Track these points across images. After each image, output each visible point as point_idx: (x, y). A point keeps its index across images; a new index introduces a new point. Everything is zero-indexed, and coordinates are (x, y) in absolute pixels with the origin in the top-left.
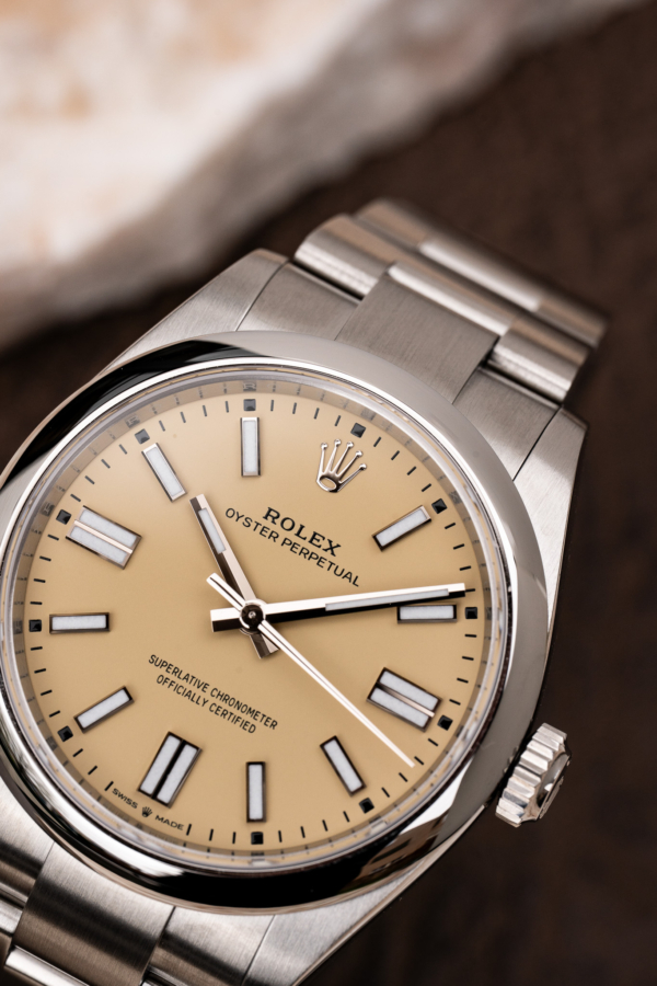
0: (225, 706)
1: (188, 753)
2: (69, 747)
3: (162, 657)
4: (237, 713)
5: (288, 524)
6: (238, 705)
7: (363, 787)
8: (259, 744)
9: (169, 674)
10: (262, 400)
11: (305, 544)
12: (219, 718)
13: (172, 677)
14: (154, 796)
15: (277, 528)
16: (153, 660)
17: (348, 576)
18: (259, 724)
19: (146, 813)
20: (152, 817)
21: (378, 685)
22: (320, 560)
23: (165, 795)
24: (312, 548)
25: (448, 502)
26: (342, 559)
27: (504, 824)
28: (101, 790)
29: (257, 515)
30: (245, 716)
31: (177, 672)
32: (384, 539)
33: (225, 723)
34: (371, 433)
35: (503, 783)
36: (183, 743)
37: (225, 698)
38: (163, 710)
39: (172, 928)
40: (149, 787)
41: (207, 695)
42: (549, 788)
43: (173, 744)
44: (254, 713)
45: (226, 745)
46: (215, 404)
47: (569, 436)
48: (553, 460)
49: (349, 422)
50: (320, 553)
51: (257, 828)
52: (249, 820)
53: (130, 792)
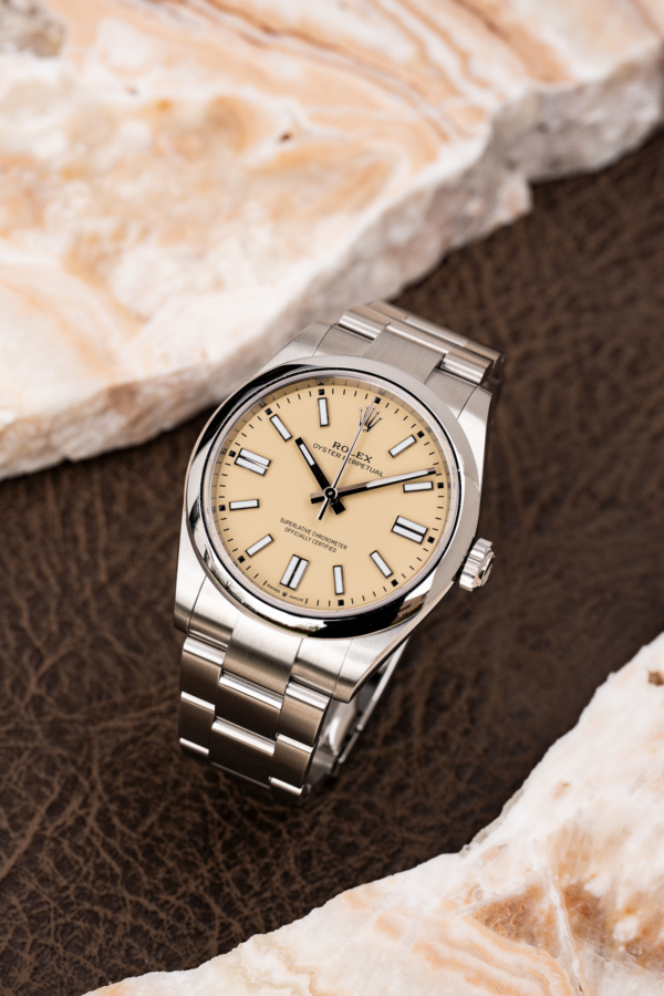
0: (320, 540)
1: (303, 563)
2: (244, 565)
3: (287, 518)
4: (326, 543)
5: (345, 449)
6: (327, 539)
7: (392, 574)
8: (339, 556)
9: (291, 526)
10: (328, 389)
11: (354, 458)
12: (318, 547)
13: (292, 528)
14: (288, 586)
15: (339, 451)
16: (282, 520)
17: (377, 472)
18: (338, 548)
19: (284, 595)
20: (287, 596)
21: (396, 524)
22: (362, 465)
23: (293, 585)
24: (358, 460)
25: (425, 432)
26: (373, 464)
27: (464, 591)
28: (261, 585)
29: (329, 446)
30: (331, 544)
31: (294, 525)
32: (394, 452)
33: (321, 548)
34: (384, 401)
35: (462, 567)
36: (301, 559)
37: (320, 536)
38: (289, 544)
39: (299, 656)
40: (285, 582)
41: (310, 536)
42: (484, 569)
43: (296, 560)
44: (335, 543)
45: (322, 559)
46: (304, 393)
47: (484, 399)
48: (475, 412)
49: (372, 397)
50: (362, 462)
51: (340, 598)
52: (337, 594)
53: (275, 585)
